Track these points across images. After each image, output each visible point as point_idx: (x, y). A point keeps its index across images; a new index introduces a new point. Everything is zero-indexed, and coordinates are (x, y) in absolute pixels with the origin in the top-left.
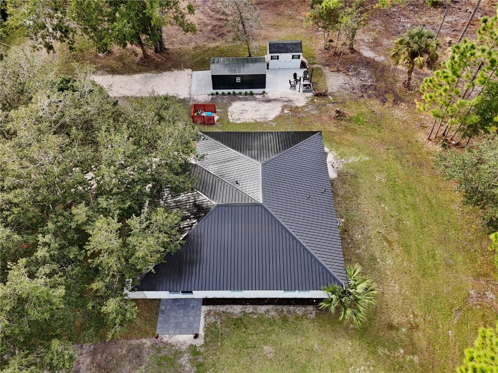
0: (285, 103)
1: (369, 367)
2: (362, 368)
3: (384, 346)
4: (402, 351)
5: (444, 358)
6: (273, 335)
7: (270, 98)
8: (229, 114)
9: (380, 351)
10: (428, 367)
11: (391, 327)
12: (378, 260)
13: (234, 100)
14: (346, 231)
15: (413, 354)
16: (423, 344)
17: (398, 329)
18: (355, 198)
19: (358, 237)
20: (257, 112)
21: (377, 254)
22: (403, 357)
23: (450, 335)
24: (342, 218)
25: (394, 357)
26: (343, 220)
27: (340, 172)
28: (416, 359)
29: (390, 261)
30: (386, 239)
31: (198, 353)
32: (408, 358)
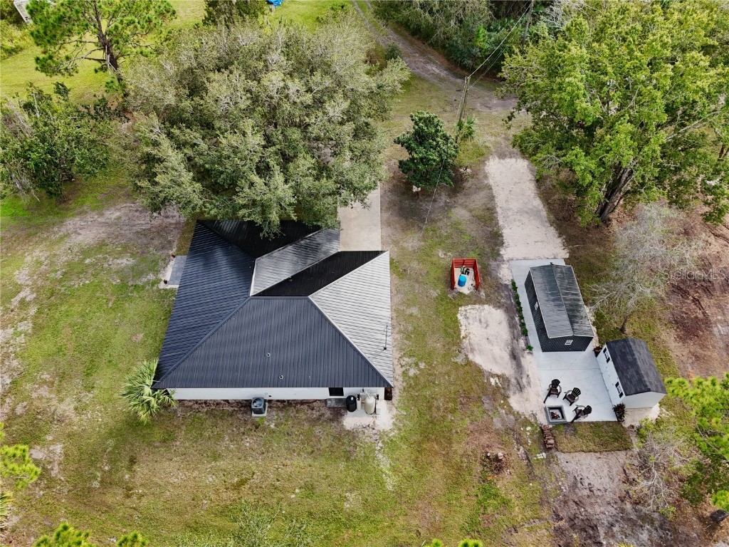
0: (513, 381)
1: (100, 426)
2: (100, 420)
3: (115, 447)
4: (107, 468)
5: (90, 522)
6: (151, 341)
7: (522, 359)
8: (477, 306)
9: (111, 442)
10: (86, 498)
11: (133, 461)
12: (213, 463)
13: (507, 310)
14: (257, 428)
15: (102, 482)
16: (109, 499)
17: (130, 469)
18: (310, 450)
19: (248, 442)
20: (485, 341)
21: (221, 464)
22: (100, 468)
23: (112, 540)
24: (275, 426)
25: (102, 457)
26: (272, 426)
27: (356, 434)
28: (96, 484)
29: (211, 479)
30: (242, 482)
31: (153, 285)
32: (99, 474)
